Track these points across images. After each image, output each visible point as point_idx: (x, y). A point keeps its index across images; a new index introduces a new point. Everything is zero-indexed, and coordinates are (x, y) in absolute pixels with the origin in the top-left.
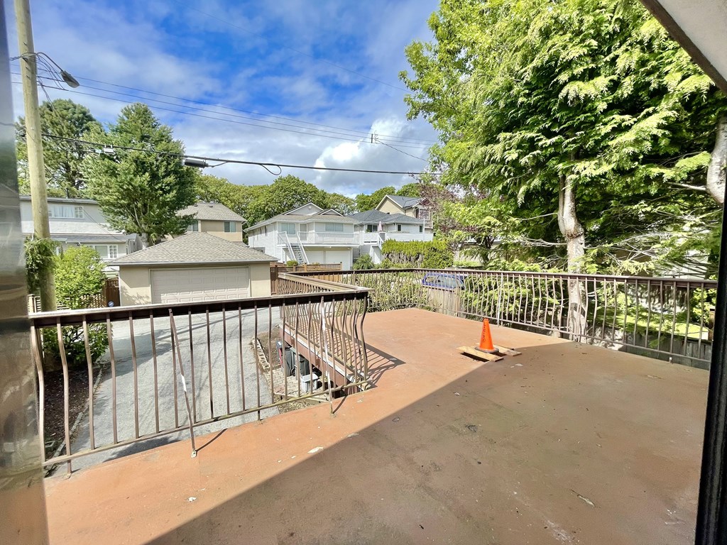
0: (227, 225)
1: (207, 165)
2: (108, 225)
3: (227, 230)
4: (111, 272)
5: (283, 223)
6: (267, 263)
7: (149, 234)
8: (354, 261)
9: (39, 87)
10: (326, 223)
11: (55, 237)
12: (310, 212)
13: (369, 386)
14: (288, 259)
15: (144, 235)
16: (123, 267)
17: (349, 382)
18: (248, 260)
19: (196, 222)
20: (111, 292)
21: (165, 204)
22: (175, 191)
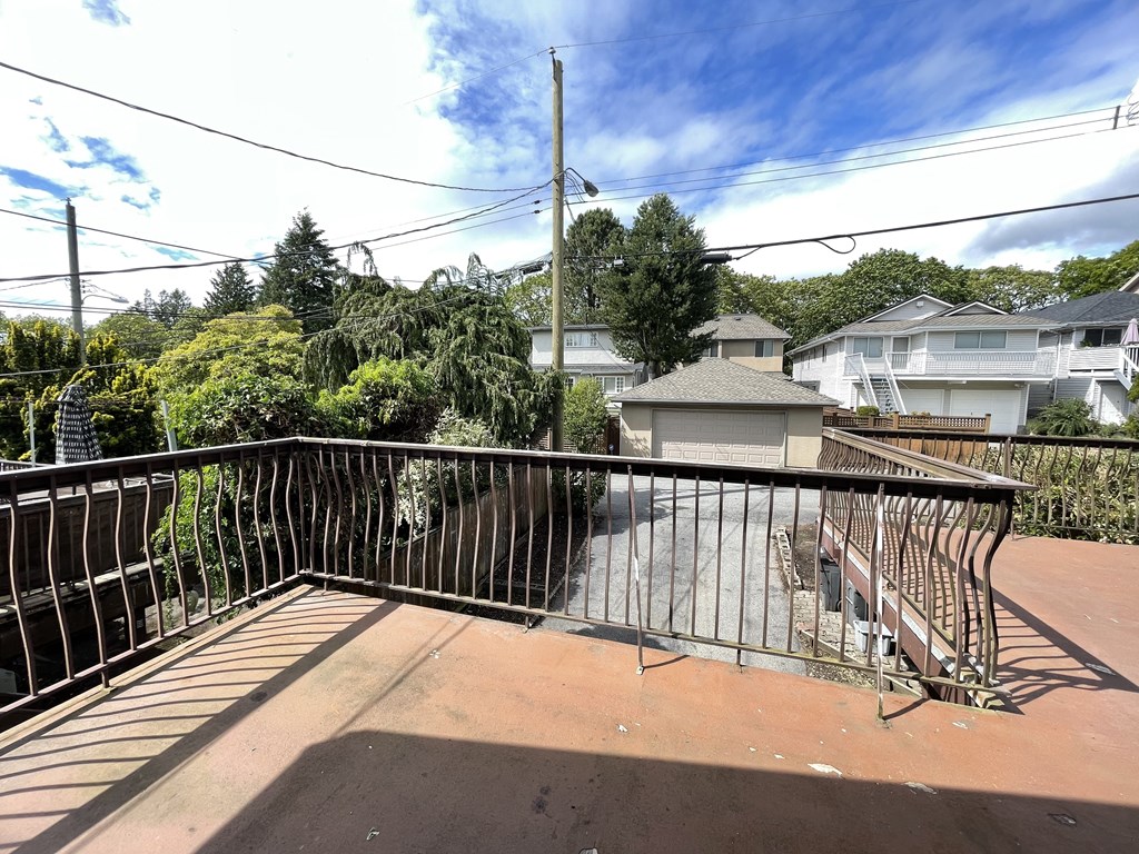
0: (759, 346)
1: (729, 259)
2: (617, 351)
3: (759, 353)
4: (614, 408)
5: (857, 338)
6: (817, 408)
7: (657, 362)
8: (1031, 415)
9: (565, 207)
10: (958, 333)
11: (569, 367)
12: (921, 313)
13: (998, 703)
14: (863, 403)
15: (651, 364)
16: (626, 404)
17: (944, 673)
18: (785, 402)
19: (715, 343)
20: (611, 433)
21: (675, 320)
22: (689, 303)
